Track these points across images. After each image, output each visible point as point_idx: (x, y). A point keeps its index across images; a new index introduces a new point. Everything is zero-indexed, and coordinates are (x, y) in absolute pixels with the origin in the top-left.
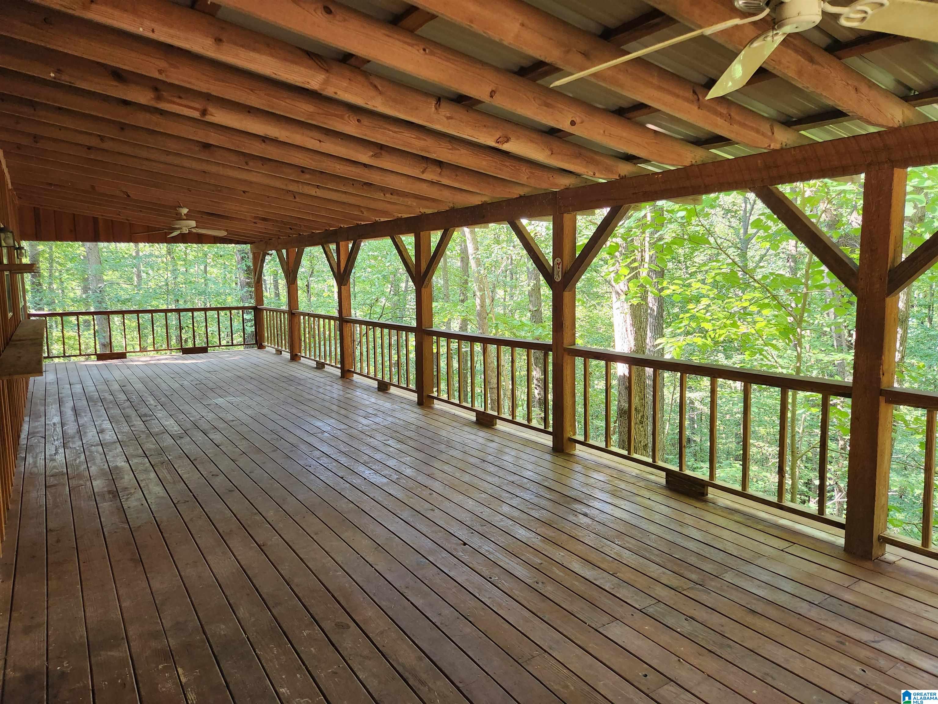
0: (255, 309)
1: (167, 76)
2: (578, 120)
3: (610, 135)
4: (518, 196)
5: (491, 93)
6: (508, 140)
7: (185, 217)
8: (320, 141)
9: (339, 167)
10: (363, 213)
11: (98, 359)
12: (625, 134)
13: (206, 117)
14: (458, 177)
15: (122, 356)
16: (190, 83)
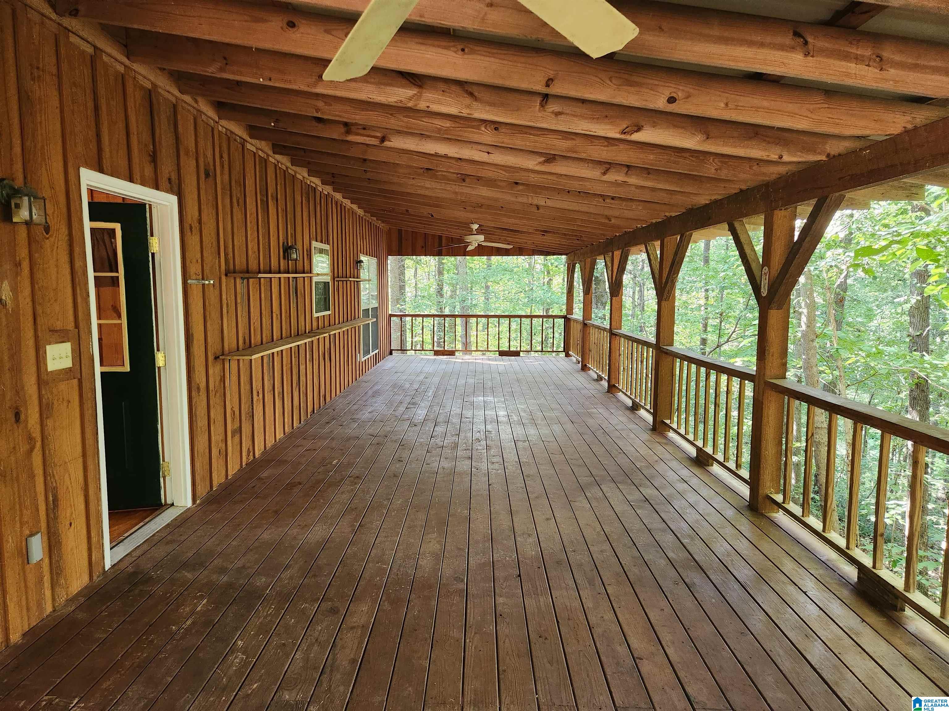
0: (565, 317)
1: (322, 113)
2: (680, 95)
3: (737, 107)
4: (738, 191)
5: (547, 83)
6: (639, 129)
7: (475, 233)
8: (488, 153)
9: (533, 176)
10: (610, 221)
11: (435, 355)
12: (765, 104)
13: (385, 143)
14: (650, 176)
15: (451, 353)
16: (340, 116)
